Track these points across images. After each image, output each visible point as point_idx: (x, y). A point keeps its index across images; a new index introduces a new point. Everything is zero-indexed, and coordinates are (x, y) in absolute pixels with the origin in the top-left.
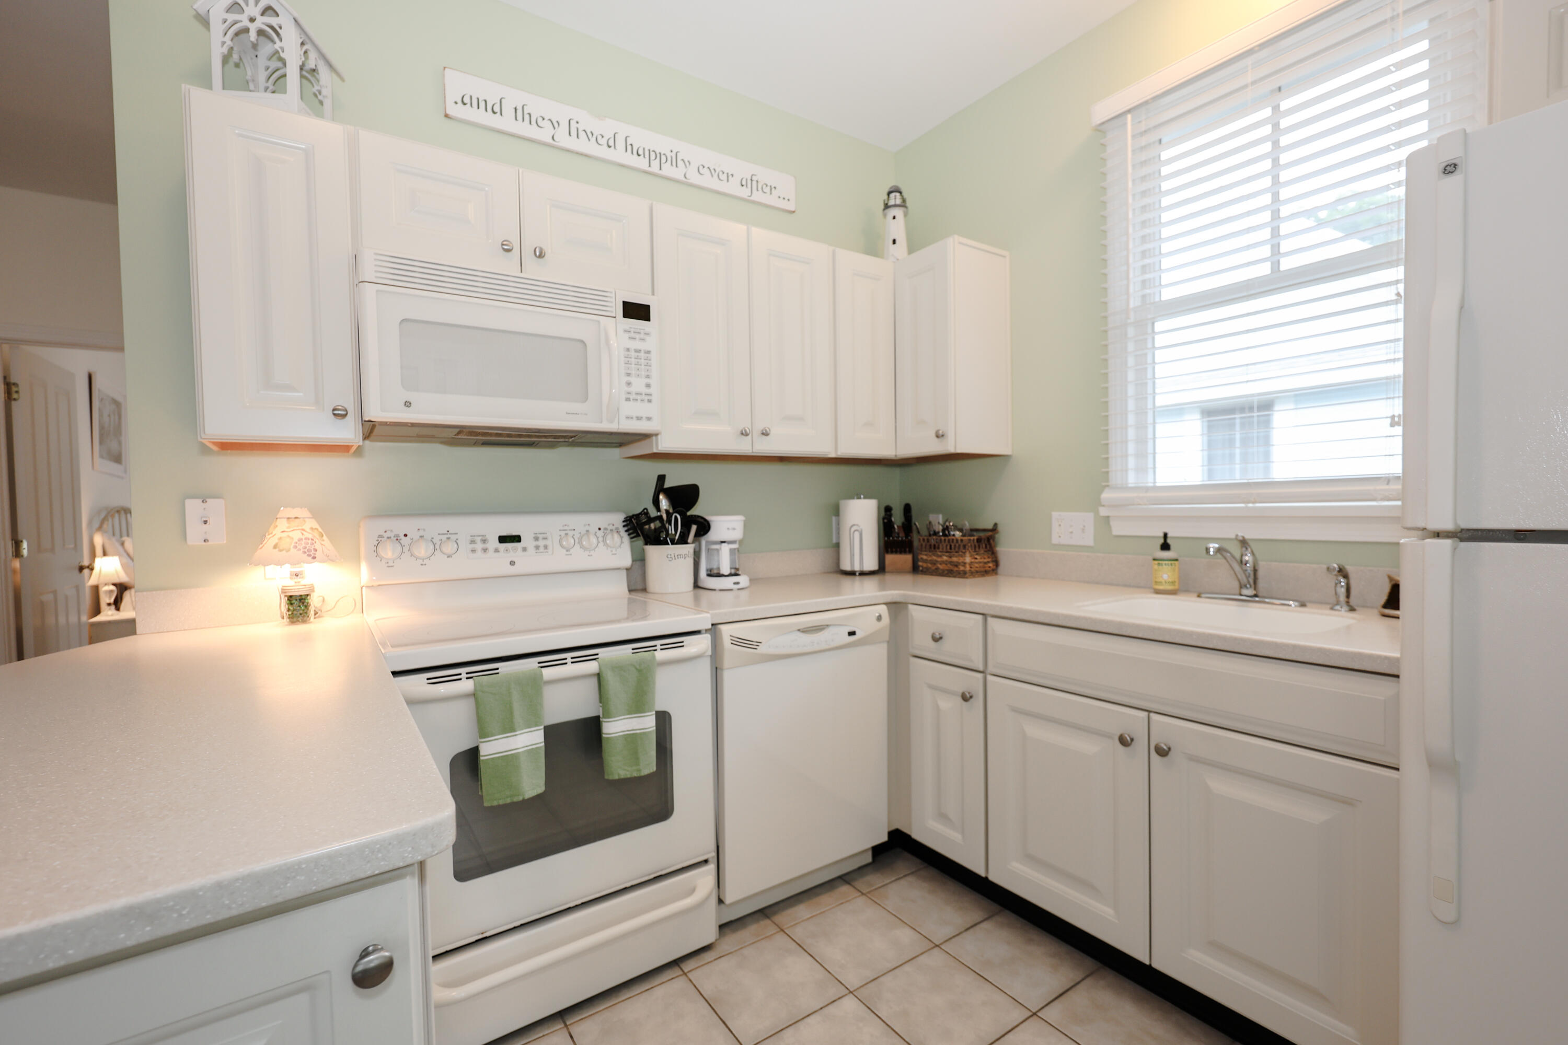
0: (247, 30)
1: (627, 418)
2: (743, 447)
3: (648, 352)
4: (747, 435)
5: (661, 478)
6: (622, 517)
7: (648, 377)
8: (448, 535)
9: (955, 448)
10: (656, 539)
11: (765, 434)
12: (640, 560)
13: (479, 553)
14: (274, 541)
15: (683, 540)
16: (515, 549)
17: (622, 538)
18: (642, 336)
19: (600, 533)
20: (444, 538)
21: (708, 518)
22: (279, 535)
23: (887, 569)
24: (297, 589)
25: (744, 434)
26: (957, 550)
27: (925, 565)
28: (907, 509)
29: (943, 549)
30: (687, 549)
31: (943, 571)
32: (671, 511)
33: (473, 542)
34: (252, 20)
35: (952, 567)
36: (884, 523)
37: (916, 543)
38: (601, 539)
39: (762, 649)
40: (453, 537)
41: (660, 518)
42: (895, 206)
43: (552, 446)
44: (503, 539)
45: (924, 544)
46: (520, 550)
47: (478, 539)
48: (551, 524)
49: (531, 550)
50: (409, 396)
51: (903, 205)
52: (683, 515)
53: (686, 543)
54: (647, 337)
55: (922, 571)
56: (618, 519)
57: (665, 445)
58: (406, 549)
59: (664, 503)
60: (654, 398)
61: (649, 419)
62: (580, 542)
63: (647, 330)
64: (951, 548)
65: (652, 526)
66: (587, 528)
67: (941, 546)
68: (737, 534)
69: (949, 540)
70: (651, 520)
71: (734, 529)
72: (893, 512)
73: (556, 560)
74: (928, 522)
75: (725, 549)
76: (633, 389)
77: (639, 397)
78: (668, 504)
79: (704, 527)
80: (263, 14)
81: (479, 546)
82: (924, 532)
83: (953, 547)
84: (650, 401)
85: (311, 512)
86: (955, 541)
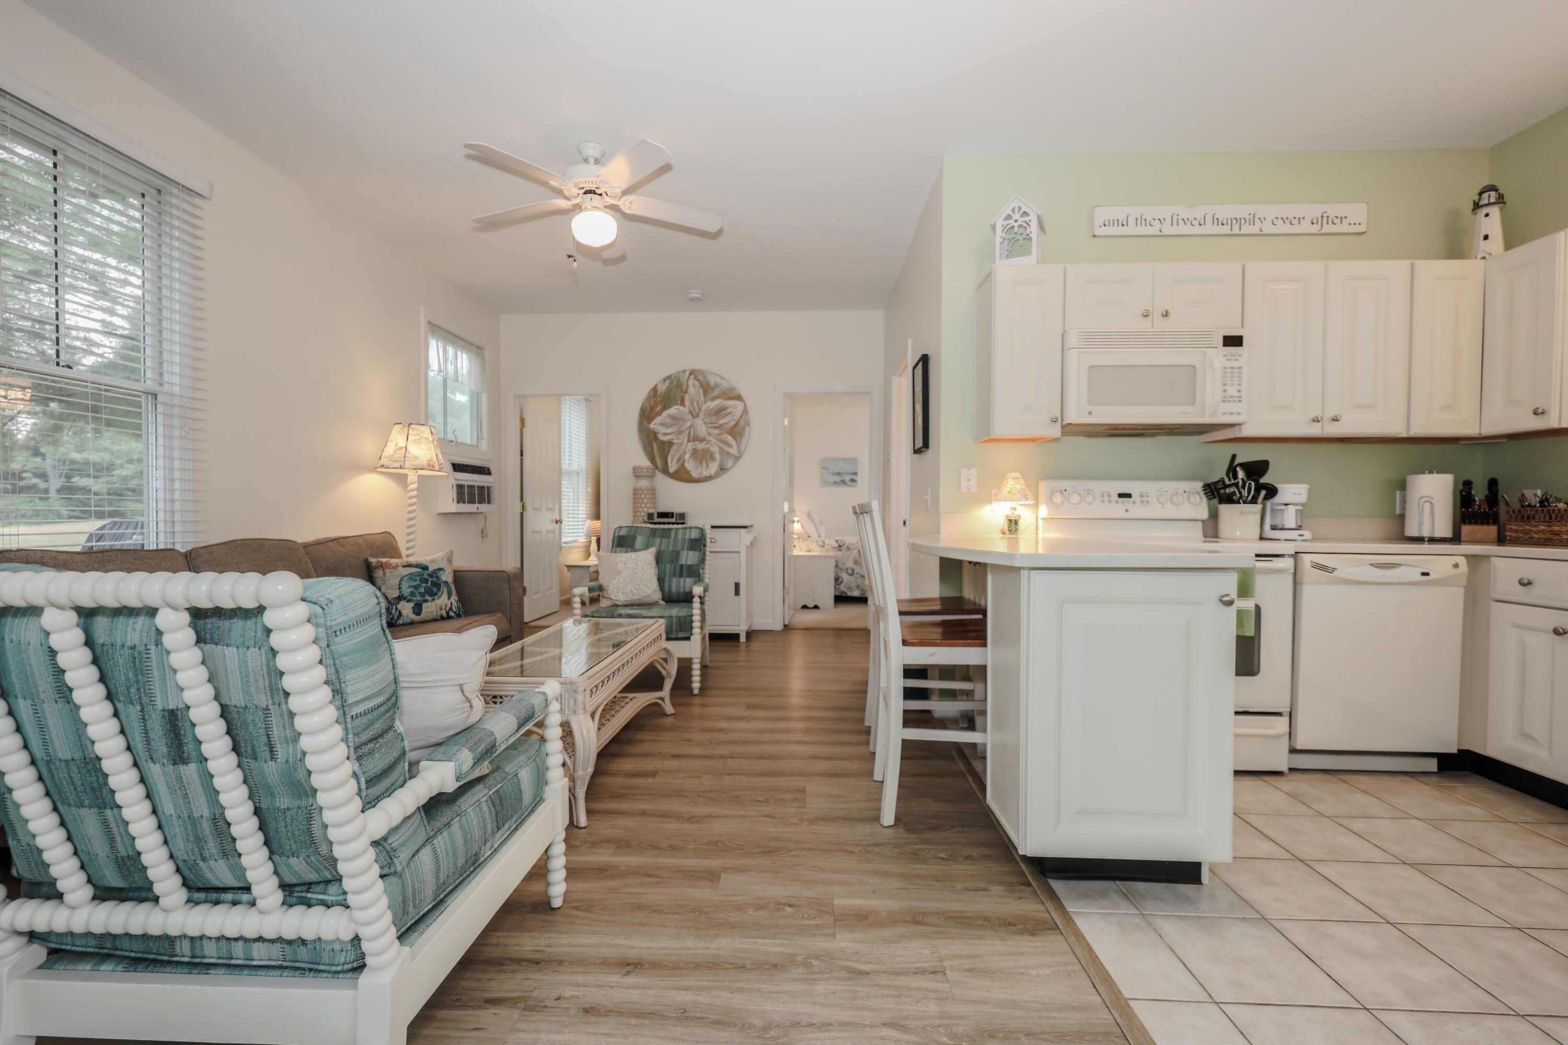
0: (1013, 227)
1: (1223, 414)
2: (1315, 431)
3: (1240, 368)
4: (1318, 421)
5: (1234, 457)
6: (1201, 484)
7: (1239, 385)
8: (1089, 492)
9: (1560, 423)
10: (1229, 500)
11: (1335, 419)
12: (1214, 515)
13: (1107, 503)
14: (1008, 489)
15: (1254, 501)
16: (1128, 502)
17: (1201, 498)
18: (1236, 357)
19: (1185, 495)
20: (1086, 493)
21: (1276, 486)
22: (1010, 486)
23: (1463, 538)
24: (1013, 515)
25: (1315, 420)
26: (1558, 519)
27: (1514, 535)
28: (1493, 484)
29: (1539, 519)
30: (1258, 507)
31: (1539, 539)
32: (1246, 480)
33: (1103, 496)
34: (1016, 221)
35: (1551, 536)
36: (1462, 496)
37: (1503, 517)
38: (1186, 499)
39: (1336, 574)
40: (1092, 493)
41: (1236, 485)
42: (1489, 204)
43: (1153, 435)
44: (1120, 496)
45: (1514, 516)
46: (1131, 502)
47: (1106, 495)
48: (1151, 487)
49: (1138, 503)
50: (1092, 409)
51: (1501, 200)
52: (1257, 482)
53: (1256, 503)
54: (1240, 358)
55: (1510, 540)
56: (1199, 485)
57: (1248, 431)
58: (1066, 498)
59: (1241, 474)
60: (1242, 399)
61: (1239, 414)
62: (1171, 500)
63: (1240, 353)
64: (1550, 518)
65: (1228, 491)
66: (1176, 491)
67: (1537, 517)
68: (1303, 498)
69: (1548, 511)
70: (1226, 486)
71: (1300, 494)
72: (1473, 486)
73: (1155, 511)
74: (1520, 495)
75: (1291, 510)
76: (1228, 394)
77: (1232, 399)
78: (1243, 474)
79: (1272, 492)
80: (1021, 217)
81: (1106, 499)
82: (1516, 505)
83: (1553, 517)
84: (1240, 401)
85: (1022, 475)
86: (1557, 511)
